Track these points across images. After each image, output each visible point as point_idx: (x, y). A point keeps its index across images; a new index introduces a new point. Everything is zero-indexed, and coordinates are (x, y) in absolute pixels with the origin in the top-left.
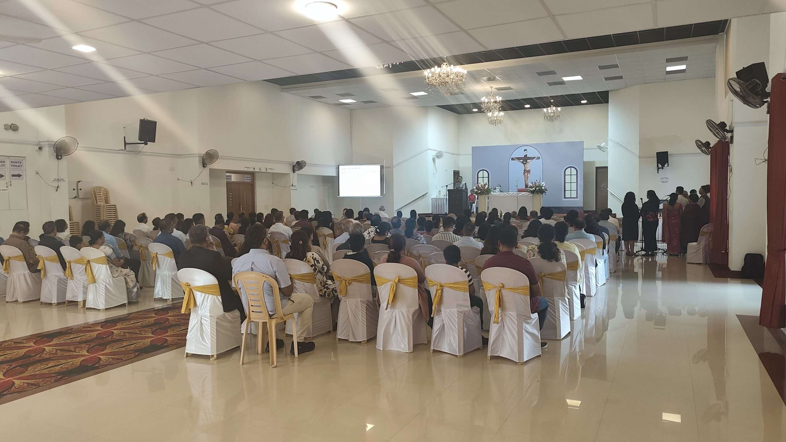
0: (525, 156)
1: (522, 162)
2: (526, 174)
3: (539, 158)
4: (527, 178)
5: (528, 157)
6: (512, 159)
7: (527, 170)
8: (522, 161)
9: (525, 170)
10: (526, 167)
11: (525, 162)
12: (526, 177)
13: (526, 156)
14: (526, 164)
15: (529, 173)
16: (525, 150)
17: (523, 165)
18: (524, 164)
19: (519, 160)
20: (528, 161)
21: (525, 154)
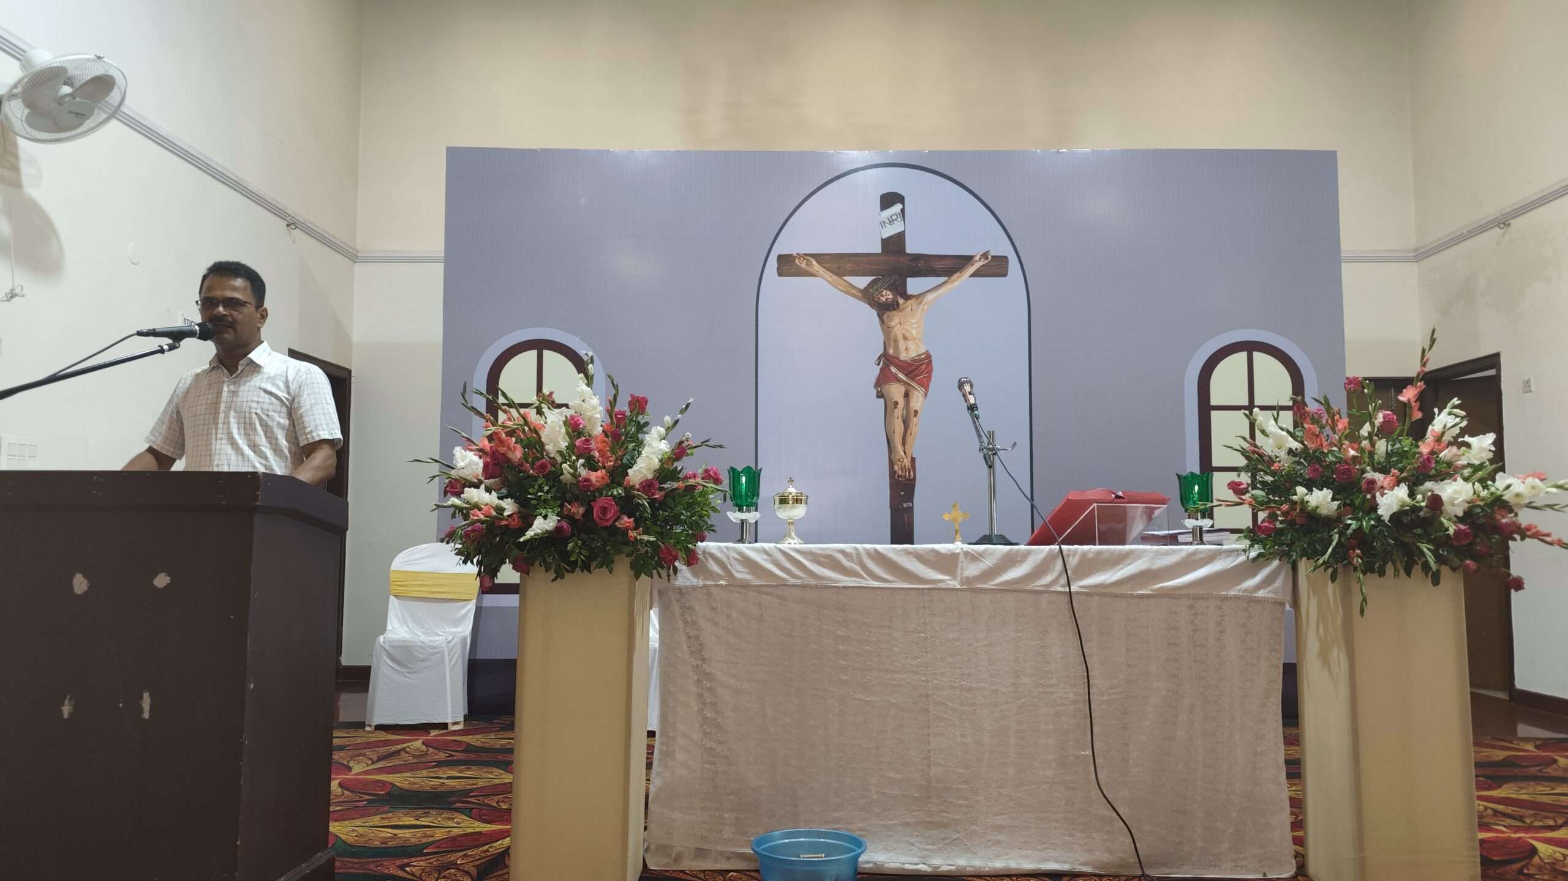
0: (885, 242)
1: (868, 296)
2: (896, 391)
3: (996, 267)
4: (906, 422)
5: (917, 257)
6: (788, 265)
7: (903, 356)
8: (862, 282)
9: (887, 360)
10: (898, 331)
11: (887, 295)
12: (899, 412)
13: (894, 244)
14: (893, 306)
15: (925, 385)
16: (889, 200)
17: (874, 313)
18: (884, 309)
19: (840, 273)
20: (914, 285)
21: (889, 231)
